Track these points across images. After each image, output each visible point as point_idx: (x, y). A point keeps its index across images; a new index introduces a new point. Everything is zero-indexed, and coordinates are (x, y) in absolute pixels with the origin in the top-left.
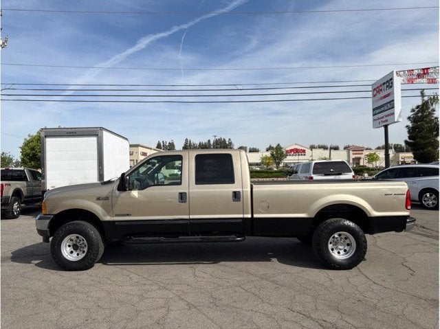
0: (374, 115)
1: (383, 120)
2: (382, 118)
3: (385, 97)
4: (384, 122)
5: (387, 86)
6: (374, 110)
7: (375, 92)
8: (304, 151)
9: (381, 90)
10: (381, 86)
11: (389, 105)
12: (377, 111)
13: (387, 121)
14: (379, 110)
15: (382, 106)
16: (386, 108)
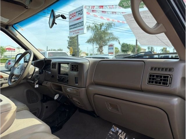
0: (70, 29)
1: (76, 32)
2: (76, 31)
3: (77, 19)
4: (77, 33)
5: (79, 14)
6: (70, 26)
7: (71, 16)
8: (14, 50)
9: (75, 16)
10: (75, 13)
11: (80, 24)
12: (72, 27)
13: (78, 32)
14: (73, 27)
15: (76, 24)
16: (78, 26)
